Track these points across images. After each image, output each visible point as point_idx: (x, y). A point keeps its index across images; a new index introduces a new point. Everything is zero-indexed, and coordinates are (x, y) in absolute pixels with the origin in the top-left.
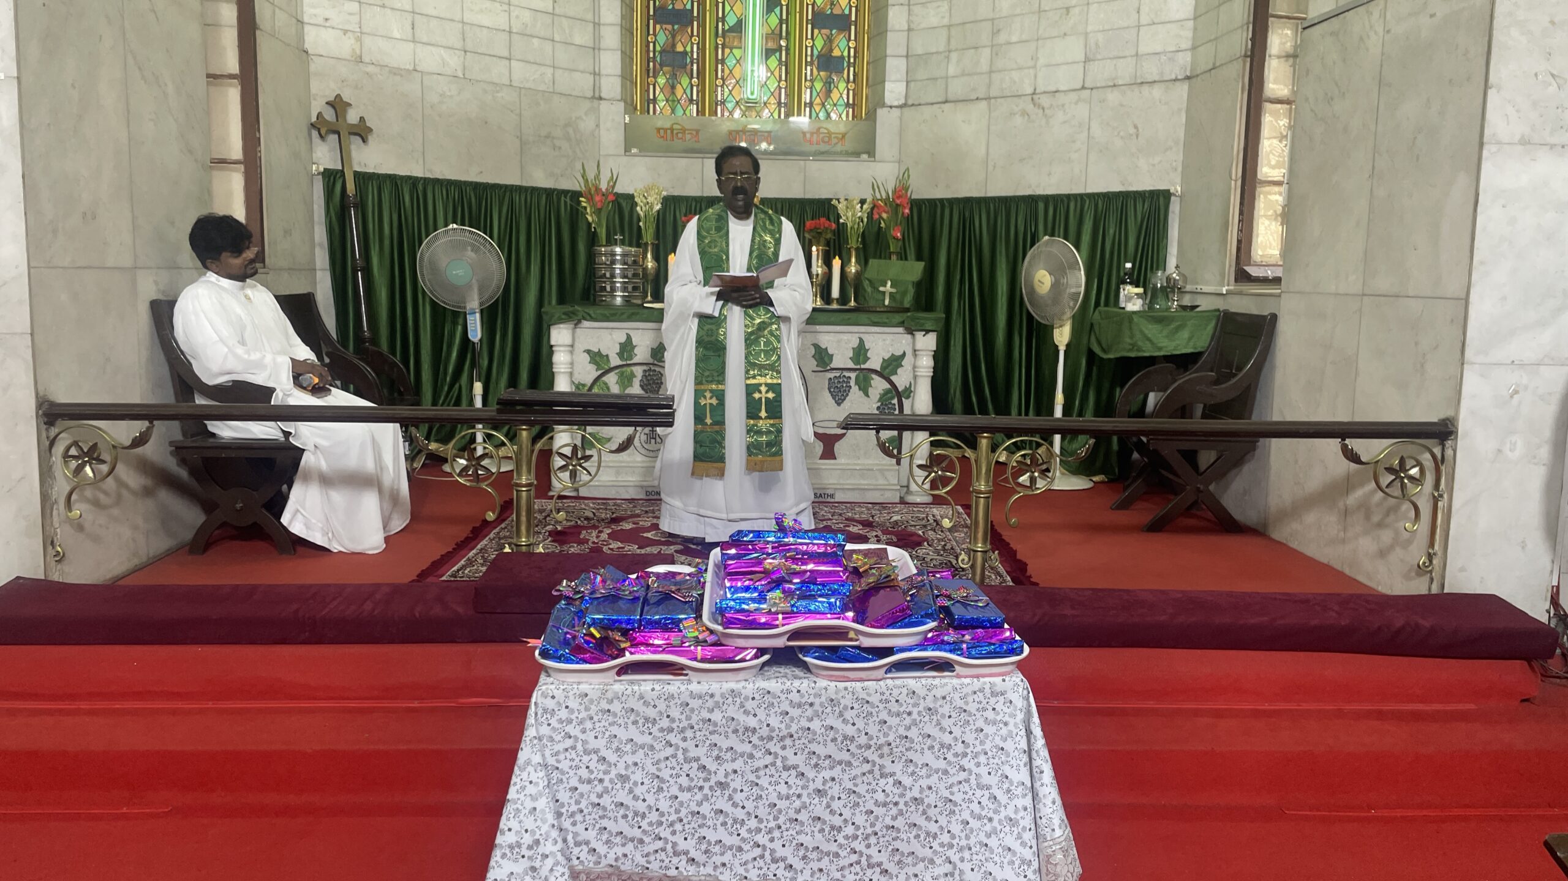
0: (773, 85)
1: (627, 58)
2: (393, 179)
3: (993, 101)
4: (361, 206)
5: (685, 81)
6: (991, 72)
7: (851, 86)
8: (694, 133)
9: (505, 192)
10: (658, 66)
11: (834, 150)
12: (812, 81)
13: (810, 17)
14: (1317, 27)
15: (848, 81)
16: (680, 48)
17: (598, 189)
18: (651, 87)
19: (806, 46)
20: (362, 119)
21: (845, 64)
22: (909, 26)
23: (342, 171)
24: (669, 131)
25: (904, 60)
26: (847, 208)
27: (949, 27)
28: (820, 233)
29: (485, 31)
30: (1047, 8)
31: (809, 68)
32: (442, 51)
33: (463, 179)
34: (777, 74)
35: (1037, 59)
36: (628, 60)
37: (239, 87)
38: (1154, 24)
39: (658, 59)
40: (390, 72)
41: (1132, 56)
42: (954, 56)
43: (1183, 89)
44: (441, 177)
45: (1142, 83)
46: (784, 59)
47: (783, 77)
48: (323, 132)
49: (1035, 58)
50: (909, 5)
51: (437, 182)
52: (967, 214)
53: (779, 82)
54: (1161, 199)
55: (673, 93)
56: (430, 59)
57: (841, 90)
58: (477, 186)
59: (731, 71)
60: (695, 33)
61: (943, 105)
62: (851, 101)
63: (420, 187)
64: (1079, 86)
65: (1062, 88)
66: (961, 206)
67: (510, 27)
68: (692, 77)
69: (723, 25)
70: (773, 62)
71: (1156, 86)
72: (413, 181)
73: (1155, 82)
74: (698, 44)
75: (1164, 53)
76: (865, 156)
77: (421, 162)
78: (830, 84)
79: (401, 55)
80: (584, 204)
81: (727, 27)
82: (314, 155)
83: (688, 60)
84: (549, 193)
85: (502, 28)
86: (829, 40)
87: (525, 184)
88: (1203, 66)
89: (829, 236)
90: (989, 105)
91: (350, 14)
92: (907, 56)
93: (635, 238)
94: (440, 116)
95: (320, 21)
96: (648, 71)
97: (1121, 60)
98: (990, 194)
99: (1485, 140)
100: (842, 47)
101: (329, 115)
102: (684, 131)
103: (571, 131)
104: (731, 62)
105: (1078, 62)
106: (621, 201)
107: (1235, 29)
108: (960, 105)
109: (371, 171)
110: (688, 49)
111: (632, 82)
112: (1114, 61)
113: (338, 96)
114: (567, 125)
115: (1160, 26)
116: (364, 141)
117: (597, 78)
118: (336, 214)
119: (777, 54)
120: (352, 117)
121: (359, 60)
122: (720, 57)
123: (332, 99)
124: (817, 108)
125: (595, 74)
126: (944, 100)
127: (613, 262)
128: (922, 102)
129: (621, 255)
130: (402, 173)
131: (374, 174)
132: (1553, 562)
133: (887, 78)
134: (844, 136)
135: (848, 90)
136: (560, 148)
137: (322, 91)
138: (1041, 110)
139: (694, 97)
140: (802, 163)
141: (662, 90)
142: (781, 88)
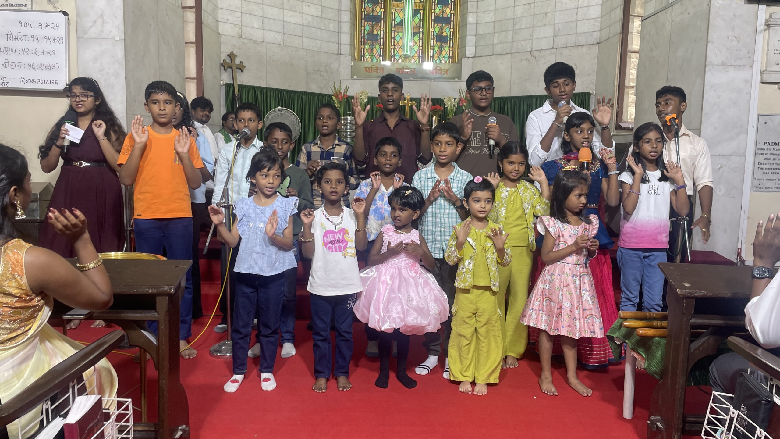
0: (416, 48)
1: (353, 37)
2: (253, 88)
3: (513, 54)
4: (241, 99)
5: (377, 47)
6: (513, 42)
7: (451, 49)
8: (381, 69)
9: (299, 94)
10: (366, 40)
11: (443, 76)
12: (433, 46)
13: (433, 18)
14: (648, 20)
15: (450, 47)
16: (375, 32)
17: (340, 93)
18: (363, 49)
19: (431, 31)
20: (241, 62)
21: (449, 39)
22: (477, 22)
23: (233, 84)
24: (370, 69)
25: (474, 37)
26: (448, 100)
27: (494, 22)
28: (436, 112)
29: (293, 25)
30: (537, 13)
31: (432, 41)
32: (274, 33)
33: (282, 88)
34: (418, 43)
35: (533, 35)
36: (352, 37)
37: (195, 47)
38: (583, 20)
39: (366, 37)
40: (253, 42)
42: (496, 35)
43: (596, 49)
44: (273, 87)
45: (578, 46)
46: (421, 37)
47: (421, 45)
48: (226, 67)
49: (532, 36)
50: (477, 13)
51: (272, 89)
52: (502, 104)
53: (419, 47)
54: (587, 96)
55: (372, 52)
56: (270, 36)
57: (447, 50)
58: (288, 92)
59: (398, 43)
60: (382, 26)
61: (491, 56)
62: (451, 56)
63: (265, 92)
64: (551, 47)
65: (544, 48)
66: (499, 101)
67: (303, 23)
68: (380, 45)
69: (395, 22)
70: (416, 38)
71: (585, 47)
72: (262, 89)
73: (584, 45)
74: (383, 30)
75: (588, 32)
76: (457, 79)
77: (265, 81)
78: (442, 47)
79: (258, 35)
80: (334, 99)
81: (396, 23)
82: (222, 78)
83: (379, 37)
84: (319, 95)
85: (299, 23)
86: (441, 29)
87: (308, 91)
88: (604, 38)
89: (440, 113)
90: (512, 56)
91: (237, 18)
92: (476, 35)
94: (273, 61)
95: (225, 20)
96: (361, 42)
97: (569, 36)
98: (512, 95)
99: (707, 64)
100: (447, 31)
101: (228, 60)
102: (377, 68)
103: (328, 68)
104: (398, 38)
105: (551, 37)
107: (617, 21)
108: (499, 56)
109: (245, 84)
110: (379, 33)
111: (354, 47)
112: (566, 36)
113: (232, 52)
114: (326, 66)
115: (586, 21)
116: (242, 71)
117: (339, 45)
118: (230, 102)
119: (418, 35)
120: (237, 61)
121: (241, 37)
122: (393, 36)
123: (229, 53)
124: (436, 59)
125: (338, 43)
126: (492, 54)
127: (347, 123)
128: (482, 55)
129: (350, 120)
130: (257, 86)
131: (246, 86)
132: (738, 238)
133: (467, 45)
134: (447, 71)
135: (450, 50)
136: (323, 76)
137: (225, 50)
138: (534, 58)
139: (382, 54)
140: (429, 82)
141: (367, 51)
142: (420, 50)
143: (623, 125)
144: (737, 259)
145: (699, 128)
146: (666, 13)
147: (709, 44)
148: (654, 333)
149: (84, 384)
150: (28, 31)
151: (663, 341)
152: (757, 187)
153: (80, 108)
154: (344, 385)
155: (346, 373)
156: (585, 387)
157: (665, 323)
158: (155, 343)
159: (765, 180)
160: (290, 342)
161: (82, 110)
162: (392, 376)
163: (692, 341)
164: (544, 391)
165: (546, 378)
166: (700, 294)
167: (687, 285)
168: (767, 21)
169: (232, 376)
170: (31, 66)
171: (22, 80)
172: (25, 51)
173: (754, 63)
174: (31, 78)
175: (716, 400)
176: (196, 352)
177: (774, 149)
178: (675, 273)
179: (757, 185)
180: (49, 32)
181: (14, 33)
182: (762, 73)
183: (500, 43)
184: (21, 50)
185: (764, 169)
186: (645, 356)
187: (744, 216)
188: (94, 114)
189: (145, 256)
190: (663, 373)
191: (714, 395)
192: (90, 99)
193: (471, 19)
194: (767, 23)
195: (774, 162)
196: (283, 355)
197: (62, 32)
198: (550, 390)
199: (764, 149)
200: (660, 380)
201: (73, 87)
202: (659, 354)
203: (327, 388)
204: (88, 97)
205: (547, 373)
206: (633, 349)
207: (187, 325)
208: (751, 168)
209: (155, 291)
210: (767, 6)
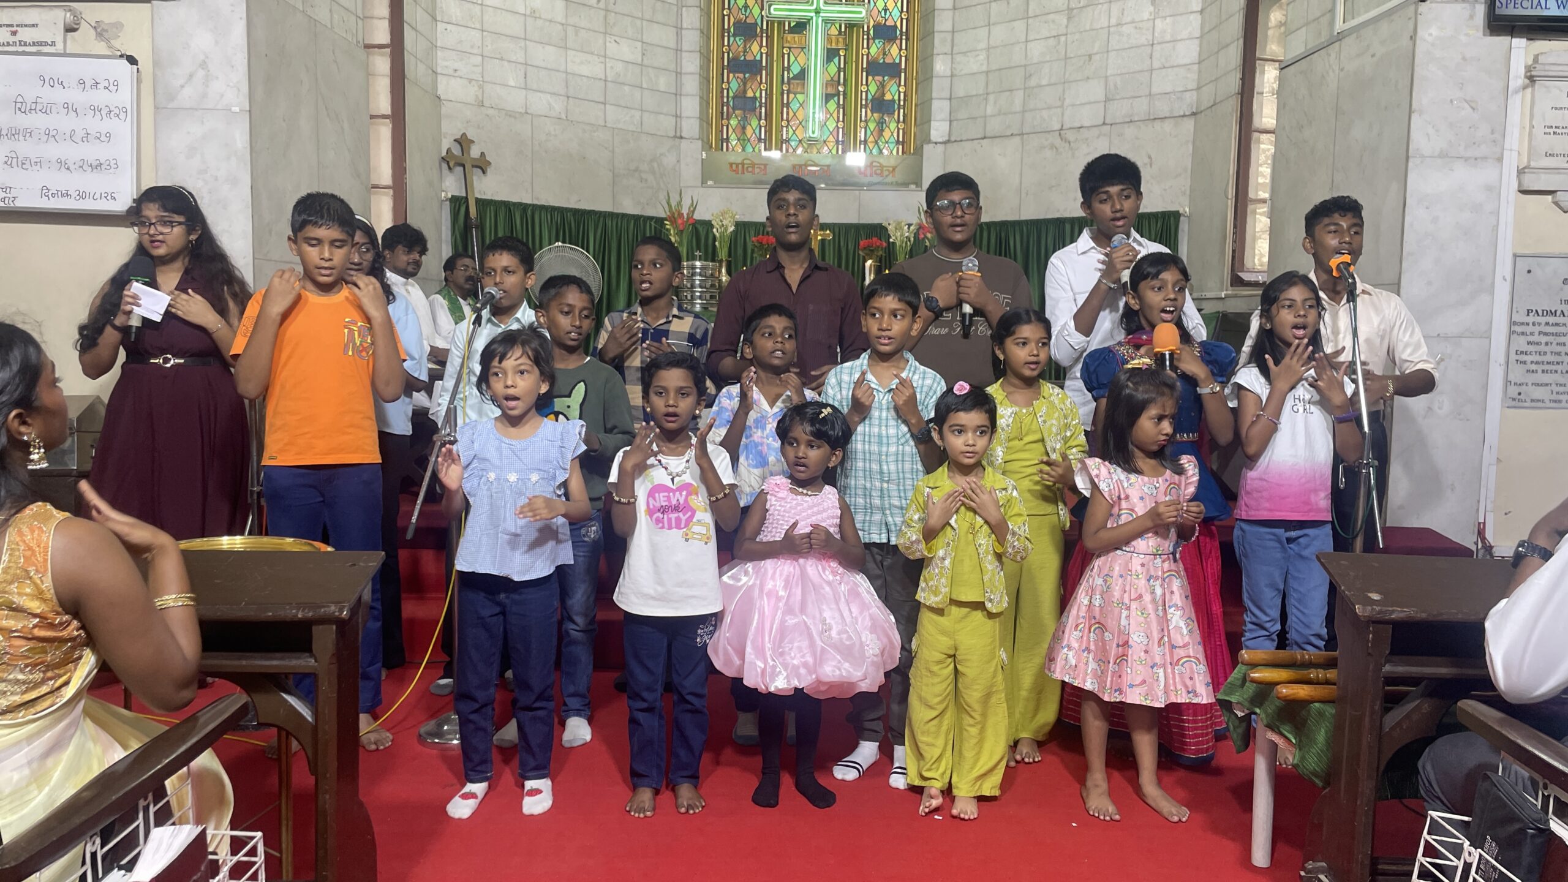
0: (831, 125)
1: (705, 102)
2: (507, 205)
3: (1025, 136)
4: (481, 227)
5: (754, 123)
6: (1024, 111)
7: (901, 126)
8: (763, 167)
9: (599, 217)
10: (731, 110)
11: (885, 181)
12: (866, 121)
14: (1292, 67)
15: (898, 122)
16: (750, 94)
17: (681, 215)
18: (725, 128)
19: (862, 91)
20: (482, 154)
21: (896, 106)
22: (952, 72)
23: (466, 198)
24: (740, 166)
25: (947, 103)
26: (896, 229)
27: (987, 72)
28: (872, 251)
29: (585, 80)
30: (1072, 55)
31: (863, 110)
32: (549, 96)
33: (565, 206)
34: (835, 115)
35: (1064, 99)
36: (705, 103)
37: (391, 126)
38: (1164, 67)
39: (731, 104)
40: (506, 114)
41: (1146, 96)
42: (991, 98)
43: (1189, 124)
44: (546, 204)
45: (1155, 119)
46: (841, 103)
47: (841, 119)
48: (452, 164)
49: (1062, 99)
50: (952, 54)
51: (542, 208)
52: (1003, 235)
53: (837, 123)
54: (1172, 219)
55: (744, 133)
56: (540, 103)
57: (892, 128)
58: (576, 212)
59: (795, 114)
60: (764, 81)
61: (981, 141)
62: (901, 139)
63: (529, 213)
64: (1101, 123)
65: (1086, 124)
66: (998, 228)
67: (606, 77)
68: (760, 119)
69: (788, 73)
70: (832, 106)
71: (1167, 121)
72: (524, 207)
73: (1166, 118)
74: (766, 90)
75: (1174, 92)
76: (913, 187)
77: (530, 190)
78: (882, 123)
79: (515, 100)
80: (668, 227)
81: (791, 76)
82: (443, 185)
83: (758, 104)
84: (637, 218)
85: (599, 77)
86: (882, 86)
87: (616, 211)
88: (1206, 104)
89: (880, 253)
90: (1022, 140)
91: (474, 66)
92: (950, 99)
93: (711, 255)
94: (546, 152)
95: (451, 72)
96: (722, 114)
97: (1137, 100)
98: (1023, 218)
99: (1410, 154)
100: (893, 92)
101: (457, 151)
102: (753, 165)
103: (655, 165)
104: (795, 106)
105: (1099, 102)
106: (699, 226)
107: (1231, 71)
108: (997, 140)
109: (489, 198)
110: (758, 95)
111: (708, 123)
112: (1131, 101)
113: (464, 134)
114: (652, 161)
115: (1170, 70)
116: (484, 172)
117: (678, 119)
118: (460, 234)
119: (836, 98)
120: (475, 152)
121: (481, 104)
122: (785, 102)
123: (459, 137)
124: (871, 145)
125: (676, 116)
126: (983, 136)
127: (693, 274)
128: (964, 139)
129: (700, 269)
130: (514, 200)
131: (492, 201)
132: (1479, 502)
133: (932, 118)
134: (894, 169)
135: (898, 129)
136: (646, 180)
137: (450, 131)
138: (1067, 144)
139: (763, 137)
140: (857, 192)
141: (734, 130)
142: (838, 128)
143: (1246, 277)
144: (1476, 543)
145: (1397, 282)
146: (1329, 55)
147: (1414, 117)
148: (1312, 694)
149: (168, 802)
150: (58, 95)
151: (1330, 710)
152: (1514, 400)
153: (157, 247)
154: (690, 802)
155: (694, 778)
156: (1175, 803)
157: (1332, 674)
158: (310, 719)
159: (1530, 384)
160: (580, 716)
161: (161, 251)
162: (787, 781)
163: (1387, 710)
164: (1091, 813)
165: (1097, 786)
166: (1402, 615)
167: (1376, 597)
168: (1528, 69)
169: (463, 785)
170: (63, 165)
171: (45, 192)
172: (50, 135)
173: (1505, 152)
174: (63, 188)
175: (1435, 828)
176: (391, 737)
177: (1547, 324)
178: (1351, 573)
179: (1516, 396)
180: (100, 97)
181: (30, 98)
182: (1521, 172)
183: (999, 114)
184: (42, 132)
185: (1529, 362)
186: (1294, 741)
187: (1488, 457)
188: (187, 260)
189: (289, 543)
190: (1330, 776)
191: (1432, 818)
192: (178, 230)
193: (940, 66)
194: (1529, 74)
195: (1547, 349)
196: (569, 741)
197: (125, 96)
198: (1104, 809)
199: (1528, 324)
200: (1324, 788)
201: (143, 207)
202: (1321, 737)
203: (654, 809)
204: (172, 227)
205: (1098, 777)
206: (1270, 727)
207: (373, 683)
208: (1502, 360)
209: (310, 614)
210: (1529, 39)
